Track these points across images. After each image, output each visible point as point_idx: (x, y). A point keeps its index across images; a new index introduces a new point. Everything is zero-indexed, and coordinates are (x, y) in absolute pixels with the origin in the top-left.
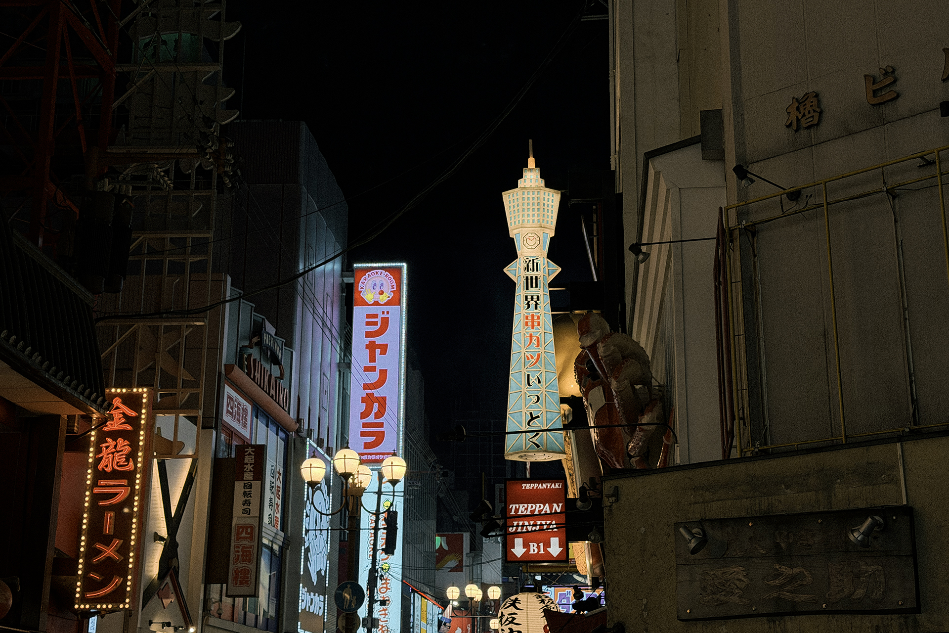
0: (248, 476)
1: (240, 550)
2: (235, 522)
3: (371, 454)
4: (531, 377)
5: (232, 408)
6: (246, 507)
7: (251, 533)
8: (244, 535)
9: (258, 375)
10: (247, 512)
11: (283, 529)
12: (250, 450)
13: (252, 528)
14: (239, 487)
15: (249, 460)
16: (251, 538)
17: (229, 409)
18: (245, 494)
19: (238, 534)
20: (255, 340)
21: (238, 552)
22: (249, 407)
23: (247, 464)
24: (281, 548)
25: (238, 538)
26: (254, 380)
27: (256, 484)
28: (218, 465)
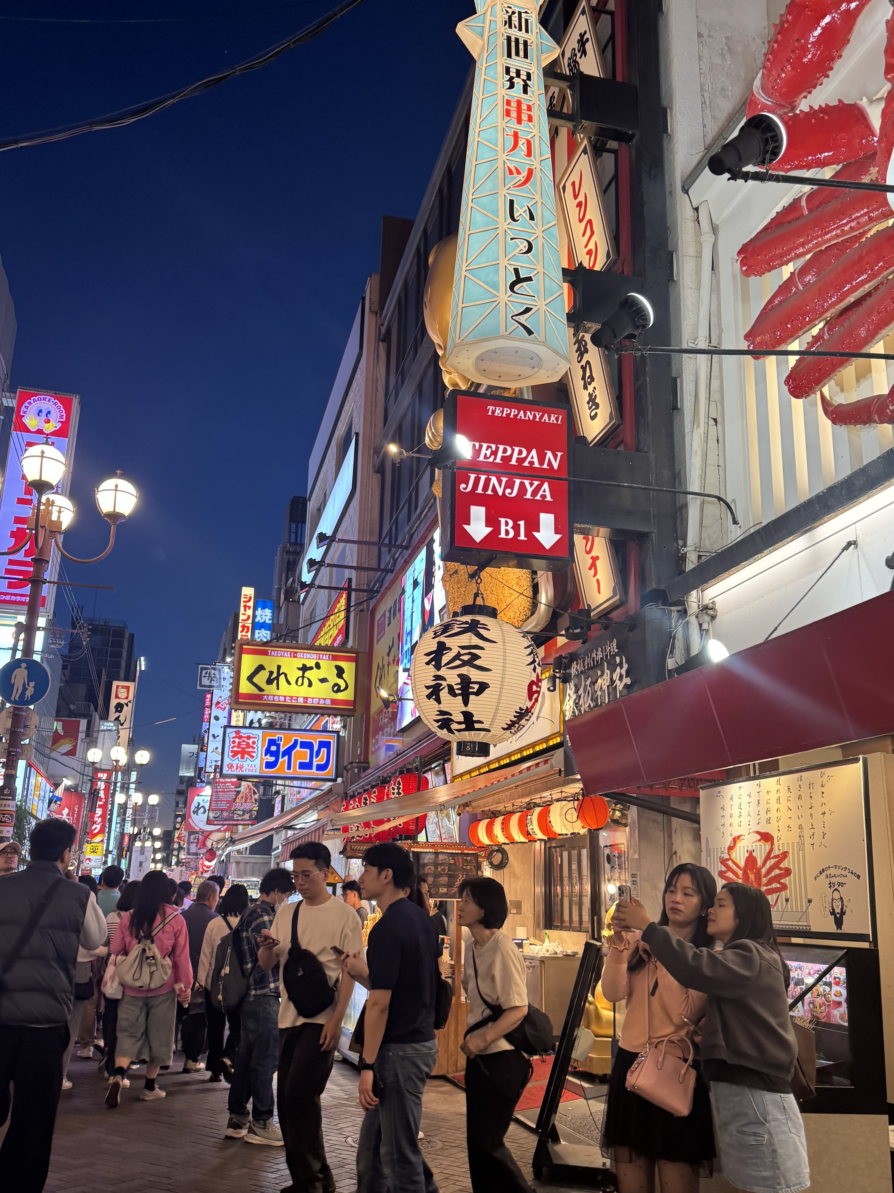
3: (16, 595)
4: (515, 205)
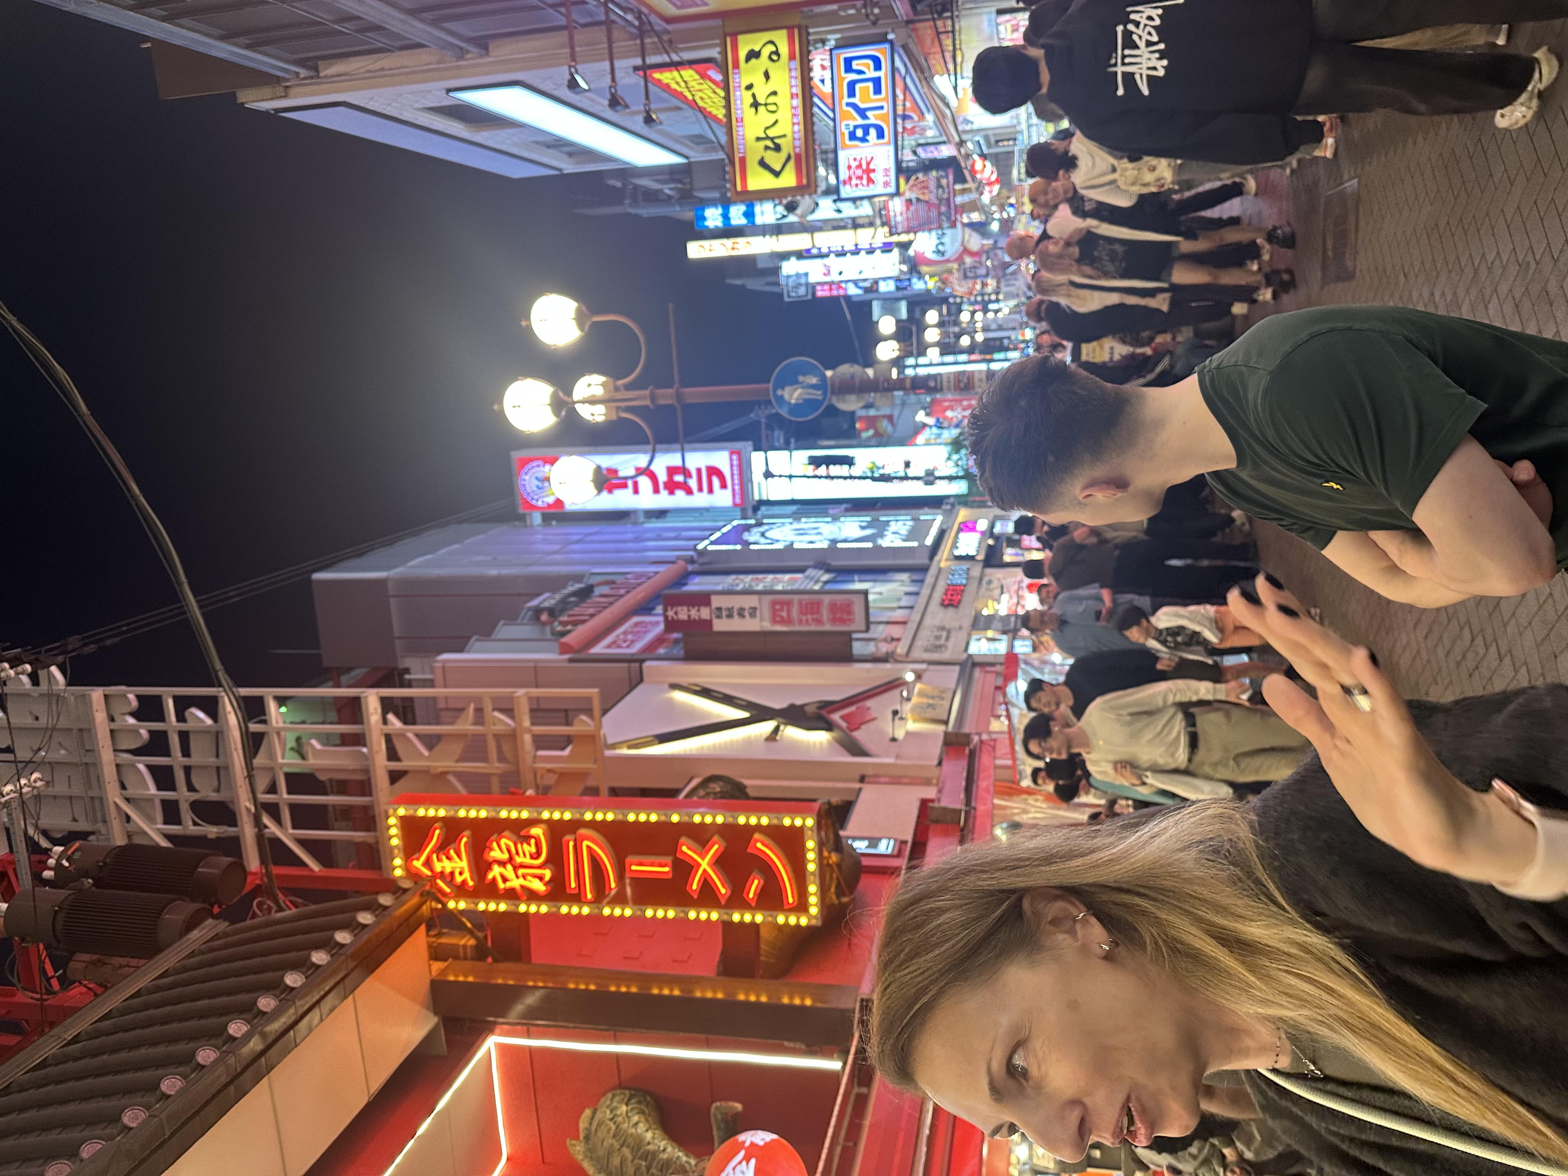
0: (705, 613)
1: (804, 618)
2: (767, 626)
3: (733, 479)
5: (625, 641)
6: (746, 614)
7: (782, 603)
8: (784, 614)
9: (591, 611)
10: (753, 612)
11: (802, 570)
12: (670, 613)
13: (774, 603)
14: (720, 625)
15: (683, 613)
16: (789, 604)
17: (625, 645)
18: (730, 616)
19: (783, 621)
20: (544, 617)
21: (807, 621)
22: (636, 619)
23: (689, 616)
24: (828, 570)
25: (788, 621)
26: (592, 616)
27: (716, 601)
28: (694, 656)
